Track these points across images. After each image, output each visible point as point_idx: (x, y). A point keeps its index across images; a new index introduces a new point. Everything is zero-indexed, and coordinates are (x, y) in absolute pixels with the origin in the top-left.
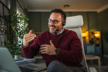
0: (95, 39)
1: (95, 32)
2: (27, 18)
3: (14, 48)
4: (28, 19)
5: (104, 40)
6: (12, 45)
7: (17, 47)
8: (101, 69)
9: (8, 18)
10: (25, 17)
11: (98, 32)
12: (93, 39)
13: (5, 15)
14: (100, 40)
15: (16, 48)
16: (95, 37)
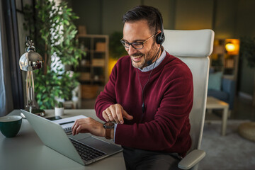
0: (225, 56)
1: (228, 40)
2: (74, 14)
3: (47, 83)
4: (78, 18)
5: (246, 62)
6: (43, 76)
7: (54, 80)
8: (228, 126)
9: (31, 11)
10: (70, 14)
11: (235, 41)
12: (219, 56)
13: (24, 6)
14: (237, 59)
15: (53, 83)
16: (226, 52)
